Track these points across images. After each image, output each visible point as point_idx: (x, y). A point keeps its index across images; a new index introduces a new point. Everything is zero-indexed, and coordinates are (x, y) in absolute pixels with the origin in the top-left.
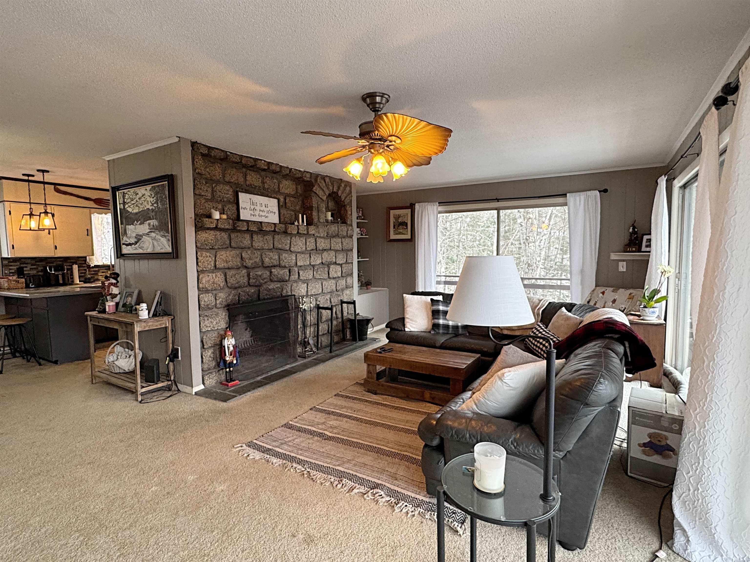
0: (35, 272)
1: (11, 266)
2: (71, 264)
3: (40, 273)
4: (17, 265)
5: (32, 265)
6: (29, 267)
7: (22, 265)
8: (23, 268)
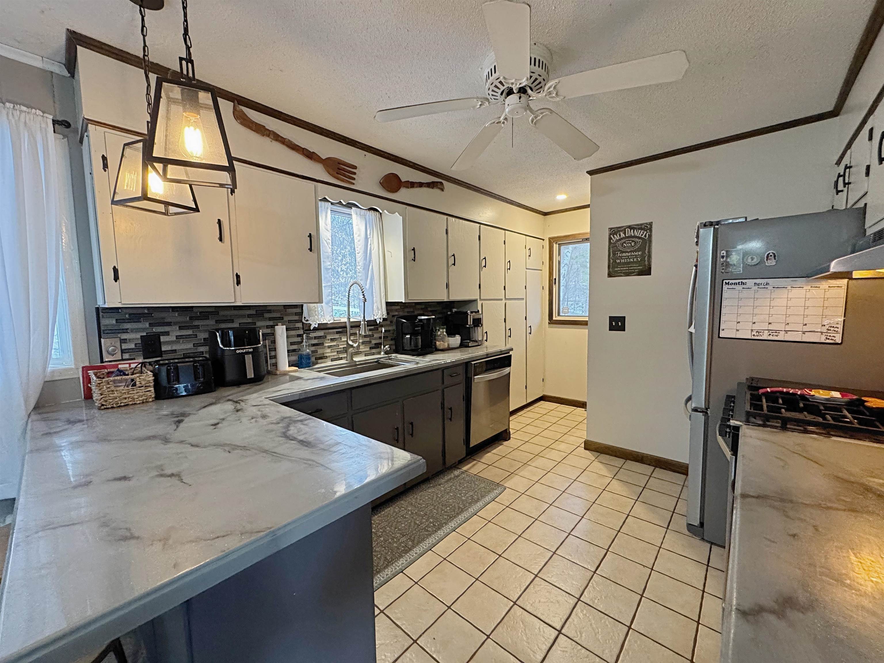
0: (190, 346)
1: (125, 331)
2: (271, 323)
3: (202, 349)
4: (143, 330)
5: (181, 328)
6: (175, 332)
7: (155, 330)
8: (158, 336)
